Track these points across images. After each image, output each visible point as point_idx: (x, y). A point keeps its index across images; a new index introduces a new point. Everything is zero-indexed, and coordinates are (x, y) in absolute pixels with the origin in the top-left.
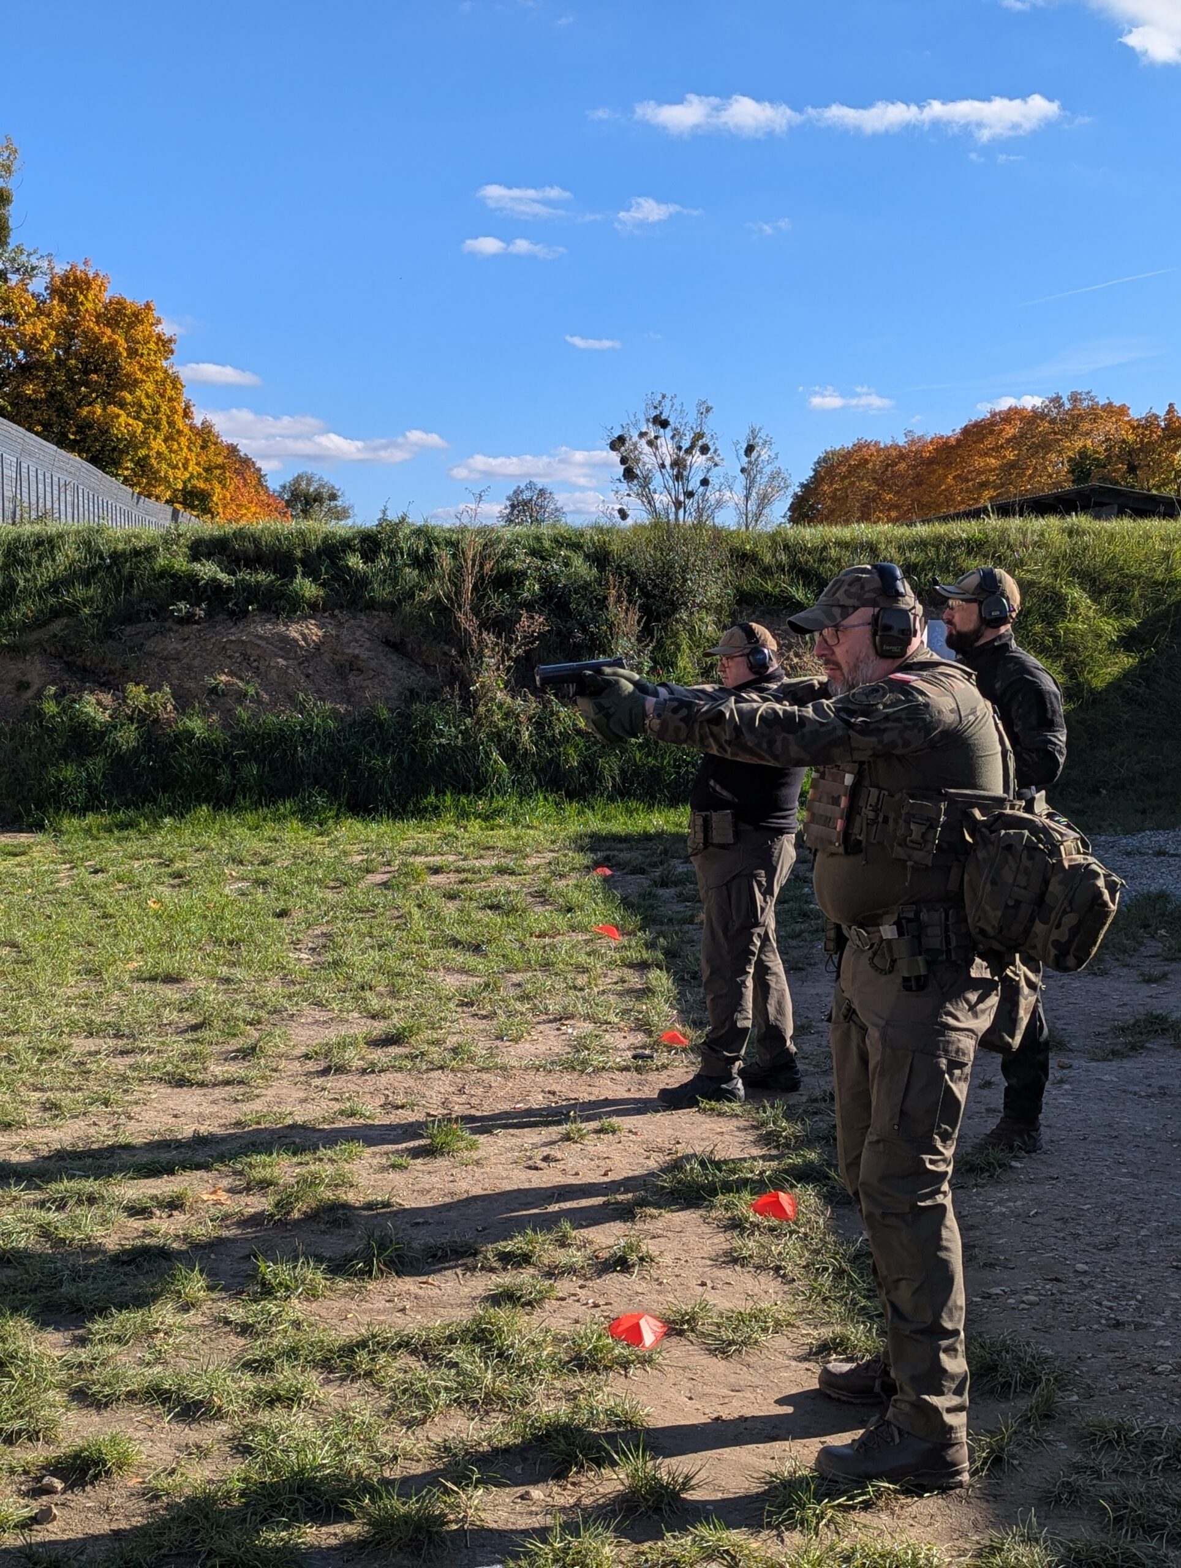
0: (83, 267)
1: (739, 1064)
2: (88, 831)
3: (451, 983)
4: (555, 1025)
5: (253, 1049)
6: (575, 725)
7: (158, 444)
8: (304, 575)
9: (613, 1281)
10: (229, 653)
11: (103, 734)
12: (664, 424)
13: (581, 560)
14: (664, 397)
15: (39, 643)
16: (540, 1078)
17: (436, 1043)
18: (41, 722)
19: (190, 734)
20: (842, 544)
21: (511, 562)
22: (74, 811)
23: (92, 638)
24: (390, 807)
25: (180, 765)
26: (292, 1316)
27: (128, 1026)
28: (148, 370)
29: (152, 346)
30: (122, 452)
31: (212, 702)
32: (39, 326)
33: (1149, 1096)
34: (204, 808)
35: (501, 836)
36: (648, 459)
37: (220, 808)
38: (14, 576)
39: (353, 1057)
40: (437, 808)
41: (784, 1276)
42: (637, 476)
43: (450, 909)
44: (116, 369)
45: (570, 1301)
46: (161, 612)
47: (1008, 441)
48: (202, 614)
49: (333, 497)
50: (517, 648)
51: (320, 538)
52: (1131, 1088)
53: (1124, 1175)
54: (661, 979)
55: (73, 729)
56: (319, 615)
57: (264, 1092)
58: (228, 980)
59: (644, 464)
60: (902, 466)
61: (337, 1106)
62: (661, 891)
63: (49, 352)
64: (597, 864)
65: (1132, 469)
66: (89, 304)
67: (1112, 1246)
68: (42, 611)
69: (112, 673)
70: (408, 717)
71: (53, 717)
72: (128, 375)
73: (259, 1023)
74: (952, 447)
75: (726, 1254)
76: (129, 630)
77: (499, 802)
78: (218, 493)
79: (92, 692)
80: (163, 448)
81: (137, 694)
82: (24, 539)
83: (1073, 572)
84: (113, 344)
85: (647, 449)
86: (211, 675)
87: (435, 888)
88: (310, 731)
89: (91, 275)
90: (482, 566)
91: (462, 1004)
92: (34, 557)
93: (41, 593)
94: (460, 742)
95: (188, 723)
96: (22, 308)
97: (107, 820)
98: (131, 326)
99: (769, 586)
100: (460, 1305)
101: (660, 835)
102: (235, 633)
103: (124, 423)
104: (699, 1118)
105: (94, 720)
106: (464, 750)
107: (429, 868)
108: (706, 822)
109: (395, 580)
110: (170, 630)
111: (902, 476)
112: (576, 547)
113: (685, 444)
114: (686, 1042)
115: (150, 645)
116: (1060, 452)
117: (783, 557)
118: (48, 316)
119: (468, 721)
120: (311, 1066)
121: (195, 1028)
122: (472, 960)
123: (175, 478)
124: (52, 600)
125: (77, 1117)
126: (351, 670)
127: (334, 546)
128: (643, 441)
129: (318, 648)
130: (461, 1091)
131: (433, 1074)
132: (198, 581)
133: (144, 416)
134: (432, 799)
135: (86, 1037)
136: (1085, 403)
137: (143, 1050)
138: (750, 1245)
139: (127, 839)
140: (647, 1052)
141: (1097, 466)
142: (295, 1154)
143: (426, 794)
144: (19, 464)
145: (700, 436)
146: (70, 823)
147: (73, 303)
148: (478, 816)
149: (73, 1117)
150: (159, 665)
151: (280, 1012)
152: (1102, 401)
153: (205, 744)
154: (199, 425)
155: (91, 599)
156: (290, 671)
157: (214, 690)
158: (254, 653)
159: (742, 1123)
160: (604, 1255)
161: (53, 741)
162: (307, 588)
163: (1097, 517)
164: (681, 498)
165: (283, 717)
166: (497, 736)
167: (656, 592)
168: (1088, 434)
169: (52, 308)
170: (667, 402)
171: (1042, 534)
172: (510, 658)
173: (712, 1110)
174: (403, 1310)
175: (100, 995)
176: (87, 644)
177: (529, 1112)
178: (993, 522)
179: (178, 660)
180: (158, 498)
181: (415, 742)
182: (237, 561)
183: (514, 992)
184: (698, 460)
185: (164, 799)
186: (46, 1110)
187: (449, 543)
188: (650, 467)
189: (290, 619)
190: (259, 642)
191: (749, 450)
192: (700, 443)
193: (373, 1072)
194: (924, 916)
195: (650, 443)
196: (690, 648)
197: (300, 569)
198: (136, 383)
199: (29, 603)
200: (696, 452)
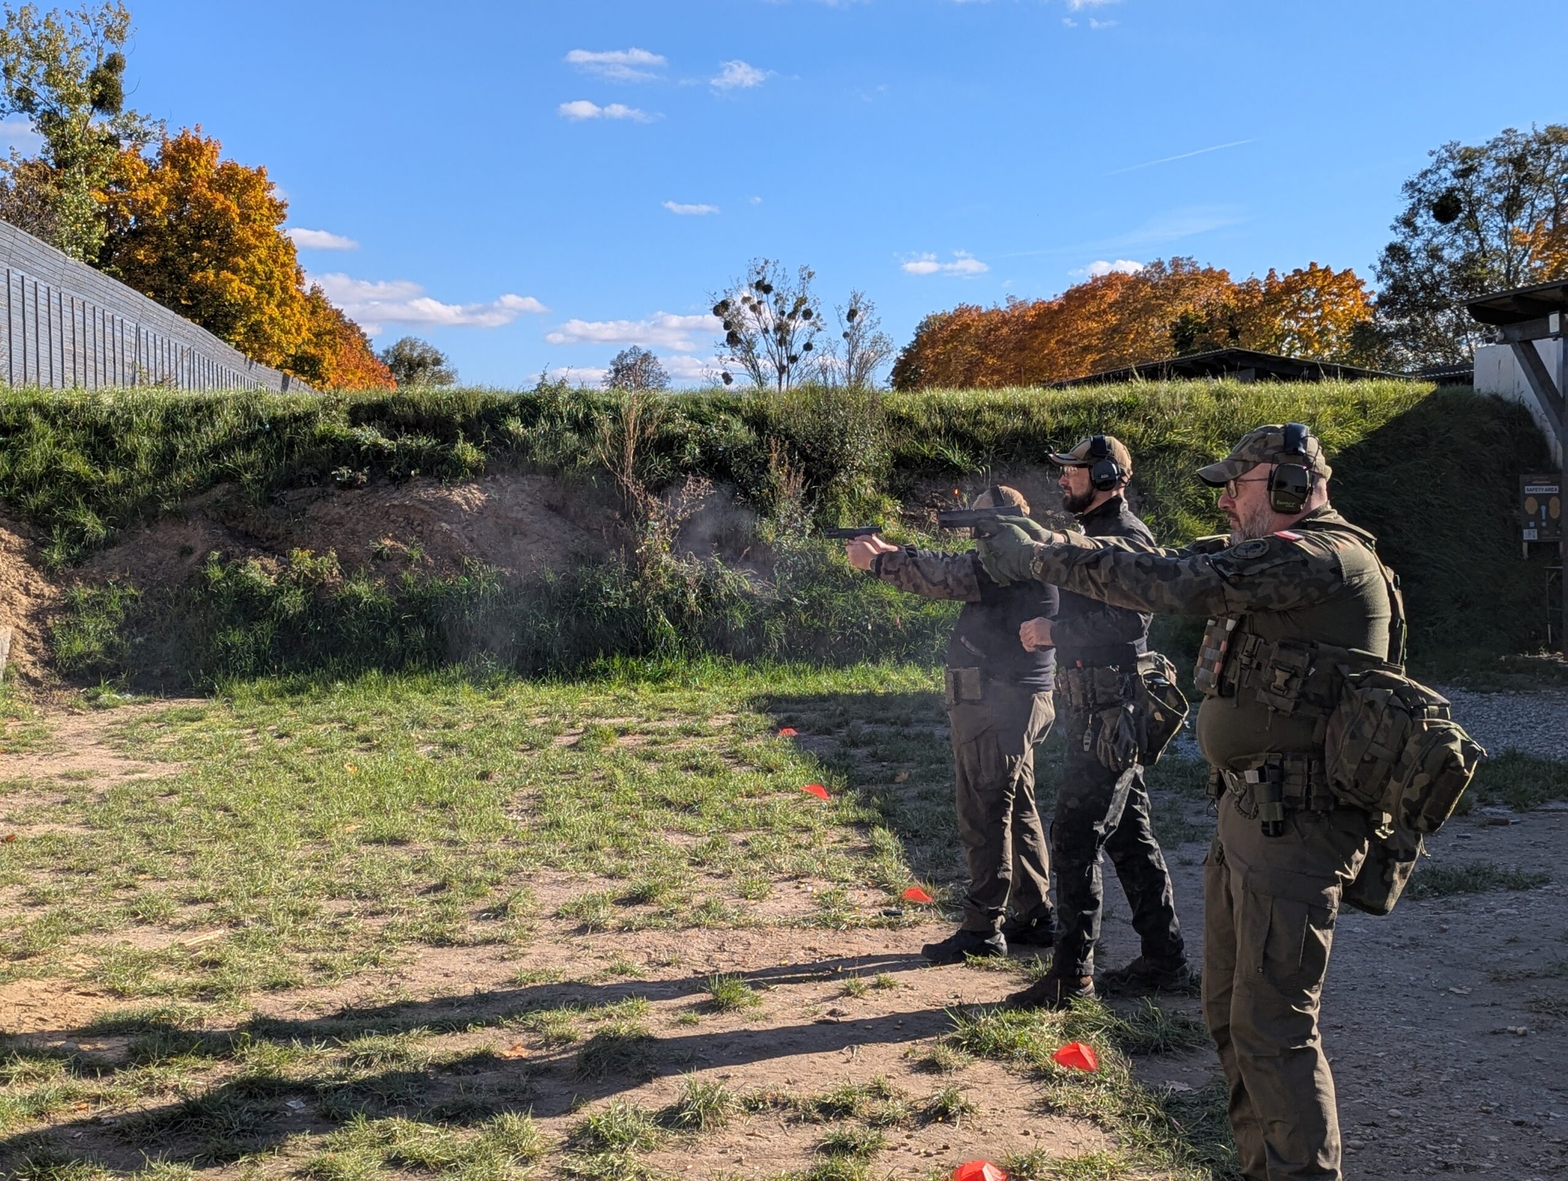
0: (194, 134)
1: (1001, 919)
2: (259, 696)
3: (676, 842)
4: (793, 883)
5: (505, 908)
6: (740, 587)
7: (272, 310)
8: (465, 440)
9: (938, 1132)
10: (393, 517)
11: (270, 599)
12: (767, 289)
13: (739, 425)
14: (766, 262)
15: (201, 508)
16: (796, 934)
17: (684, 901)
18: (206, 587)
19: (357, 599)
20: (995, 408)
21: (670, 426)
22: (243, 676)
23: (254, 503)
24: (559, 671)
25: (349, 630)
26: (636, 1167)
27: (369, 887)
28: (261, 235)
29: (265, 211)
30: (235, 317)
31: (377, 566)
32: (152, 191)
33: (1403, 947)
34: (375, 672)
35: (677, 697)
36: (751, 324)
37: (391, 672)
38: (174, 441)
39: (604, 914)
40: (606, 670)
41: (1102, 1125)
42: (740, 341)
43: (651, 770)
44: (228, 235)
45: (902, 1150)
46: (323, 477)
47: (1111, 306)
48: (365, 478)
49: (437, 362)
50: (684, 511)
51: (480, 402)
52: (1383, 939)
53: (1405, 1023)
54: (883, 836)
55: (239, 594)
56: (481, 480)
57: (527, 950)
58: (452, 842)
59: (748, 329)
60: (1005, 330)
61: (605, 965)
62: (853, 751)
63: (161, 218)
64: (780, 726)
65: (1234, 334)
66: (201, 170)
67: (1416, 1091)
68: (203, 477)
69: (275, 538)
70: (575, 580)
71: (219, 582)
72: (241, 241)
73: (499, 883)
74: (1056, 312)
75: (1038, 1104)
76: (290, 494)
77: (668, 664)
78: (329, 359)
79: (256, 557)
80: (276, 314)
81: (303, 559)
82: (182, 404)
83: (1223, 435)
84: (226, 210)
85: (750, 314)
86: (376, 539)
87: (628, 749)
88: (477, 594)
89: (203, 142)
90: (643, 430)
91: (693, 863)
92: (193, 423)
93: (201, 458)
94: (627, 605)
95: (354, 587)
96: (134, 173)
97: (278, 685)
98: (243, 191)
99: (926, 450)
100: (794, 1156)
101: (834, 696)
102: (398, 498)
103: (237, 288)
104: (970, 973)
105: (260, 586)
106: (632, 612)
107: (616, 730)
108: (957, 677)
109: (555, 445)
110: (333, 494)
111: (1006, 341)
112: (734, 411)
113: (788, 309)
114: (930, 900)
115: (313, 510)
116: (1162, 318)
117: (938, 421)
118: (160, 181)
119: (636, 584)
120: (563, 924)
121: (437, 888)
122: (690, 821)
123: (289, 343)
124: (213, 466)
125: (349, 977)
126: (515, 534)
127: (493, 410)
128: (746, 307)
129: (481, 512)
130: (721, 948)
131: (689, 932)
132: (359, 446)
133: (258, 282)
134: (600, 661)
135: (329, 899)
136: (1186, 269)
137: (393, 911)
138: (1062, 1095)
139: (300, 703)
140: (894, 909)
141: (1199, 331)
142: (583, 1009)
143: (595, 656)
144: (138, 330)
145: (802, 301)
146: (242, 688)
147: (185, 169)
148: (647, 679)
149: (346, 977)
150: (322, 529)
151: (517, 872)
152: (1203, 267)
153: (372, 608)
154: (308, 293)
155: (253, 464)
156: (454, 535)
157: (378, 555)
158: (417, 518)
159: (1012, 977)
160: (922, 1106)
161: (220, 606)
162: (468, 452)
163: (1244, 381)
164: (785, 362)
165: (449, 581)
166: (664, 599)
167: (815, 455)
168: (1189, 298)
169: (163, 175)
170: (770, 268)
171: (1190, 398)
172: (676, 521)
173: (980, 965)
174: (739, 1161)
175: (330, 857)
176: (249, 510)
177: (796, 968)
178: (1141, 385)
179: (341, 524)
180: (268, 364)
181: (582, 605)
182: (397, 427)
183: (742, 852)
184: (800, 325)
185: (333, 663)
186: (316, 970)
187: (608, 407)
188: (752, 331)
189: (452, 484)
190: (423, 506)
191: (852, 314)
192: (803, 308)
193: (630, 930)
194: (1287, 764)
195: (753, 308)
196: (850, 511)
197: (461, 435)
198: (250, 248)
199: (191, 468)
200: (799, 316)
